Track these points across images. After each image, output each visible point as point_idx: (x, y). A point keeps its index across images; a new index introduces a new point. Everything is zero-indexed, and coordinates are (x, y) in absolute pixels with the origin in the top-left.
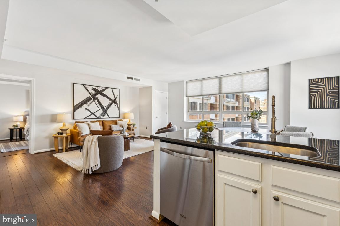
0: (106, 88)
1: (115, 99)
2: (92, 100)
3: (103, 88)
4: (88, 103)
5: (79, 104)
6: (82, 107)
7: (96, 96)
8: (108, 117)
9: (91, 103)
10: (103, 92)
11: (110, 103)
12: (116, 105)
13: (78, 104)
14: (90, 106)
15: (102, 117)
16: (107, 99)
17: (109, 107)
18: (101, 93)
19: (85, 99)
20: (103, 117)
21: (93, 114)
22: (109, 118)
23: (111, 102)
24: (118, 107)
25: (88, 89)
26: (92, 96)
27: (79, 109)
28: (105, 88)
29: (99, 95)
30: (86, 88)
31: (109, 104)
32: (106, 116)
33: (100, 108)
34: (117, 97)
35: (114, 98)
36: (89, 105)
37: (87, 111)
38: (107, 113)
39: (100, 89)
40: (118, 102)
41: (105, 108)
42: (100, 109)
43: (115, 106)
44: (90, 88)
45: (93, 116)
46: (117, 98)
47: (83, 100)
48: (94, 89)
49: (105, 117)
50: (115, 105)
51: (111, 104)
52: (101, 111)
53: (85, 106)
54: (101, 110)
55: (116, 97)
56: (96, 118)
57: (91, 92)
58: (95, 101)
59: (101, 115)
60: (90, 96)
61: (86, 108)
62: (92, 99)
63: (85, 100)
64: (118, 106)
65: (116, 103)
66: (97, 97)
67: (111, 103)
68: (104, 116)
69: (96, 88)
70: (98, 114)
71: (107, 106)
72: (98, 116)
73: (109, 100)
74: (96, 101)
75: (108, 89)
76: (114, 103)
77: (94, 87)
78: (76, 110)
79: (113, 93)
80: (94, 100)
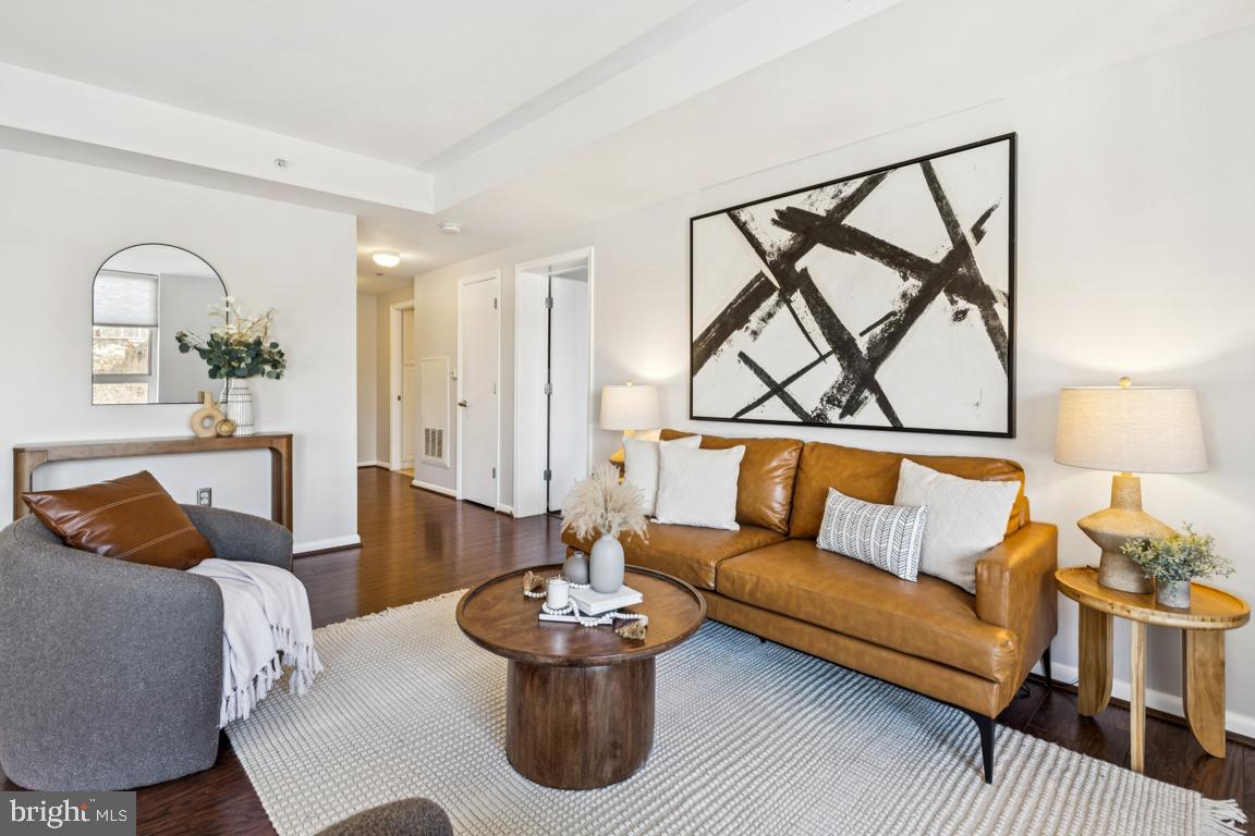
0: (875, 177)
1: (961, 252)
2: (775, 297)
3: (849, 190)
4: (754, 320)
5: (713, 334)
6: (724, 346)
7: (799, 266)
8: (888, 424)
9: (770, 315)
10: (851, 220)
11: (904, 295)
12: (975, 312)
13: (708, 330)
14: (761, 337)
15: (834, 415)
16: (877, 267)
17: (894, 330)
18: (832, 231)
19: (739, 297)
20: (848, 420)
21: (777, 389)
22: (897, 427)
23: (913, 285)
24: (994, 332)
25: (751, 227)
26: (772, 266)
27: (713, 358)
28: (861, 181)
29: (819, 249)
30: (742, 227)
31: (900, 306)
32: (870, 412)
33: (825, 347)
34: (985, 226)
35: (949, 246)
36: (755, 333)
37: (746, 368)
38: (876, 389)
39: (821, 204)
40: (995, 279)
41: (862, 344)
42: (822, 358)
43: (960, 315)
44: (762, 220)
45: (776, 408)
46: (978, 233)
47: (731, 304)
48: (787, 219)
49: (859, 418)
50: (962, 304)
51: (916, 306)
52: (832, 371)
53: (739, 340)
54: (833, 359)
55: (966, 228)
56: (796, 418)
57: (766, 247)
58: (788, 303)
59: (831, 400)
60: (762, 274)
61: (742, 356)
62: (772, 289)
63: (735, 301)
64: (989, 316)
65: (978, 293)
66: (805, 270)
67: (914, 292)
68: (851, 408)
69: (797, 202)
70: (810, 393)
71: (877, 330)
72: (810, 405)
73: (893, 275)
74: (798, 299)
75: (891, 175)
76: (942, 298)
77: (783, 204)
78: (701, 365)
79: (939, 197)
80: (785, 299)
